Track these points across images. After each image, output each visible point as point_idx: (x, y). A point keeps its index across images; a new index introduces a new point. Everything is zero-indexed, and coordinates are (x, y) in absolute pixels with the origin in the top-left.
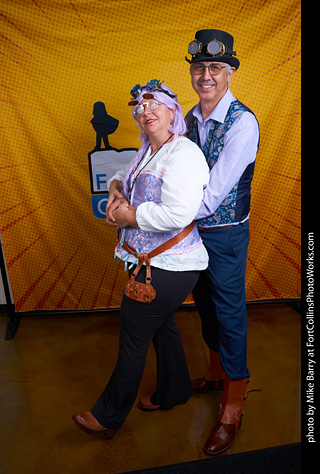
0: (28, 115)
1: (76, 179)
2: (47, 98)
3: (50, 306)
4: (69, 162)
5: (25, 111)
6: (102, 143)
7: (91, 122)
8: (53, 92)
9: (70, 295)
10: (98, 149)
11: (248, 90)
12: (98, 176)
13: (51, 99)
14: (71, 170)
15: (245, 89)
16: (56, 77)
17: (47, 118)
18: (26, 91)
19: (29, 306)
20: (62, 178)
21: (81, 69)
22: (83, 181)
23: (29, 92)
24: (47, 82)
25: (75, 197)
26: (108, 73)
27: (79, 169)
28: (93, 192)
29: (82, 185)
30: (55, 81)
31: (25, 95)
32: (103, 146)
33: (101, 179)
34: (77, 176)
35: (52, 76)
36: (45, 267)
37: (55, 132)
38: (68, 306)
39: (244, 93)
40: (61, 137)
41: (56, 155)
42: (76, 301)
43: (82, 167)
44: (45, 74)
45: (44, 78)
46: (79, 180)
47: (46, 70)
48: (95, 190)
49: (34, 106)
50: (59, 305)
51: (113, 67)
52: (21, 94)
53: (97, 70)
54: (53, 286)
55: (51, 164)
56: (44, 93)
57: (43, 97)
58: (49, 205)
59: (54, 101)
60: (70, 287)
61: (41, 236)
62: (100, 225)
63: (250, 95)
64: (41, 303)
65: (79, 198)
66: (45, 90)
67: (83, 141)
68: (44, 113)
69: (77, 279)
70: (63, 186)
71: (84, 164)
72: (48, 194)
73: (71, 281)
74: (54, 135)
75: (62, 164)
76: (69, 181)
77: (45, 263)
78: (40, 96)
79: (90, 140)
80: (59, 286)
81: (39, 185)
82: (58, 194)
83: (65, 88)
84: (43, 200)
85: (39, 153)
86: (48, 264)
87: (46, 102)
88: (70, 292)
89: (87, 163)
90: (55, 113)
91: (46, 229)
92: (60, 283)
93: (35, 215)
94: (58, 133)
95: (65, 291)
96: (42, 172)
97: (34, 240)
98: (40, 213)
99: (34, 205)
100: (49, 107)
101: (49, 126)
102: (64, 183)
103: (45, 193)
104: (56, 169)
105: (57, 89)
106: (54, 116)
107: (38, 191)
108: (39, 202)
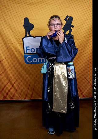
1: (18, 48)
2: (6, 16)
3: (8, 98)
4: (15, 42)
6: (28, 34)
7: (23, 26)
8: (8, 14)
9: (16, 94)
10: (26, 36)
11: (87, 11)
12: (26, 47)
13: (7, 17)
14: (16, 45)
15: (85, 11)
16: (9, 8)
17: (6, 24)
20: (12, 48)
21: (19, 4)
22: (21, 49)
24: (6, 10)
25: (18, 55)
26: (29, 6)
27: (19, 44)
28: (24, 54)
29: (20, 51)
30: (9, 9)
32: (28, 35)
33: (28, 48)
34: (18, 47)
35: (8, 7)
36: (6, 83)
37: (9, 30)
38: (15, 98)
39: (85, 12)
40: (12, 32)
41: (10, 39)
42: (18, 96)
43: (20, 43)
44: (5, 6)
45: (4, 8)
46: (19, 49)
47: (5, 5)
48: (25, 53)
50: (12, 98)
51: (32, 3)
53: (25, 5)
54: (9, 91)
55: (8, 42)
56: (5, 14)
58: (7, 59)
59: (9, 17)
60: (16, 91)
61: (5, 71)
62: (27, 67)
63: (87, 13)
64: (5, 97)
65: (19, 56)
67: (20, 33)
68: (5, 22)
69: (19, 88)
70: (13, 51)
71: (21, 42)
72: (7, 55)
73: (16, 89)
74: (9, 31)
75: (12, 42)
76: (15, 49)
77: (6, 81)
78: (3, 15)
79: (23, 33)
80: (12, 91)
81: (4, 51)
82: (11, 54)
83: (13, 12)
84: (5, 57)
85: (3, 38)
86: (8, 82)
87: (6, 18)
88: (16, 93)
89: (22, 42)
90: (9, 22)
91: (7, 68)
92: (12, 89)
93: (2, 63)
94: (11, 30)
95: (14, 92)
96: (5, 45)
97: (2, 73)
98: (4, 62)
99: (2, 58)
100: (7, 20)
101: (7, 27)
102: (13, 50)
103: (6, 54)
104: (10, 45)
105: (10, 13)
106: (9, 24)
107: (3, 53)
108: (4, 58)
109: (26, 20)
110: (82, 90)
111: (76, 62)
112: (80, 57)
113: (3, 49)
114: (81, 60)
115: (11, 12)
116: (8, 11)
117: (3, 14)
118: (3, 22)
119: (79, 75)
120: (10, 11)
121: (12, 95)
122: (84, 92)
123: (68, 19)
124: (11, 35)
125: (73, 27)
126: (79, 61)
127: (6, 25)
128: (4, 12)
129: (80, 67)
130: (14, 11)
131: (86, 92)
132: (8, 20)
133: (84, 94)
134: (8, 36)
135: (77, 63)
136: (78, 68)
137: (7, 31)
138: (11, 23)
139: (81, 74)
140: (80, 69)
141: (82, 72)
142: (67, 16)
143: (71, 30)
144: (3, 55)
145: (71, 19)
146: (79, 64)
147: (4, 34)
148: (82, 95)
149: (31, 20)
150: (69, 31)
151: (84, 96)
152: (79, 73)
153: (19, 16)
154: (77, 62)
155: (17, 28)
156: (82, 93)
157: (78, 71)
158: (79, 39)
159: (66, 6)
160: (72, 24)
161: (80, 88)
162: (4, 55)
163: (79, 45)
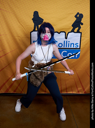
0: (7, 15)
3: (11, 91)
5: (5, 13)
6: (36, 28)
7: (32, 19)
8: (17, 6)
9: (19, 88)
10: (34, 30)
12: (34, 41)
13: (16, 9)
14: (23, 39)
17: (14, 16)
18: (6, 4)
19: (2, 91)
20: (19, 41)
23: (7, 5)
27: (26, 38)
31: (6, 6)
34: (25, 41)
36: (10, 76)
37: (17, 22)
38: (18, 92)
40: (20, 25)
41: (17, 32)
42: (21, 90)
46: (26, 43)
49: (9, 11)
50: (15, 91)
52: (4, 5)
54: (13, 84)
55: (15, 35)
56: (14, 6)
57: (13, 7)
58: (13, 52)
59: (18, 9)
61: (9, 64)
66: (14, 4)
67: (28, 27)
68: (13, 14)
69: (22, 82)
70: (20, 45)
71: (28, 36)
72: (13, 48)
73: (20, 82)
74: (17, 24)
75: (19, 36)
76: (22, 43)
77: (10, 75)
78: (12, 7)
79: (32, 27)
80: (15, 84)
81: (9, 44)
82: (17, 48)
83: (22, 4)
84: (11, 50)
85: (10, 31)
86: (11, 75)
87: (14, 10)
88: (19, 86)
89: (30, 36)
90: (18, 14)
91: (11, 61)
92: (15, 83)
93: (7, 56)
94: (19, 23)
95: (17, 86)
96: (11, 38)
97: (6, 66)
98: (9, 55)
99: (7, 51)
100: (15, 12)
101: (15, 20)
102: (20, 43)
103: (11, 47)
104: (17, 38)
105: (19, 5)
106: (17, 16)
107: (9, 46)
108: (9, 51)
109: (36, 13)
110: (84, 87)
111: (81, 59)
112: (86, 55)
113: (9, 42)
114: (86, 58)
115: (21, 4)
116: (18, 2)
117: (12, 5)
118: (12, 14)
119: (83, 72)
120: (19, 3)
121: (15, 89)
122: (86, 89)
123: (78, 16)
124: (19, 28)
125: (82, 24)
126: (84, 59)
127: (14, 18)
128: (12, 4)
129: (84, 64)
130: (24, 3)
131: (88, 88)
132: (17, 12)
133: (85, 90)
134: (15, 29)
135: (82, 61)
136: (83, 65)
137: (15, 23)
138: (19, 15)
139: (85, 71)
140: (85, 66)
141: (86, 69)
142: (78, 13)
143: (80, 28)
144: (8, 48)
145: (81, 16)
146: (84, 61)
147: (11, 26)
148: (84, 91)
149: (40, 14)
150: (78, 28)
151: (85, 92)
152: (83, 70)
153: (29, 9)
154: (83, 59)
155: (26, 21)
156: (84, 89)
157: (83, 68)
158: (86, 36)
159: (77, 3)
160: (82, 22)
161: (83, 85)
162: (10, 48)
163: (86, 43)
